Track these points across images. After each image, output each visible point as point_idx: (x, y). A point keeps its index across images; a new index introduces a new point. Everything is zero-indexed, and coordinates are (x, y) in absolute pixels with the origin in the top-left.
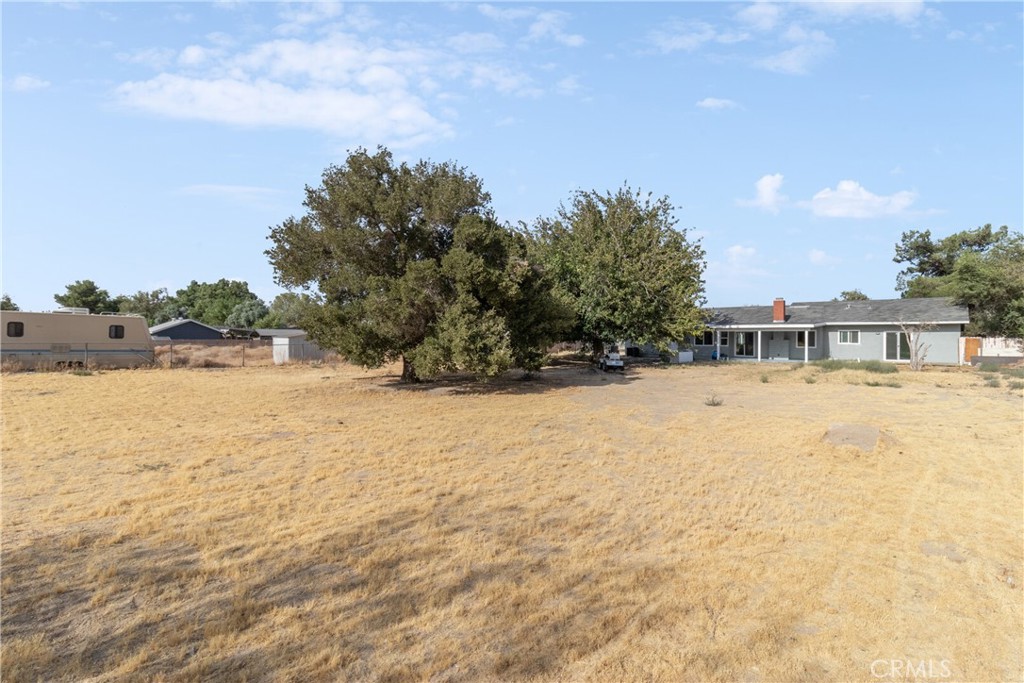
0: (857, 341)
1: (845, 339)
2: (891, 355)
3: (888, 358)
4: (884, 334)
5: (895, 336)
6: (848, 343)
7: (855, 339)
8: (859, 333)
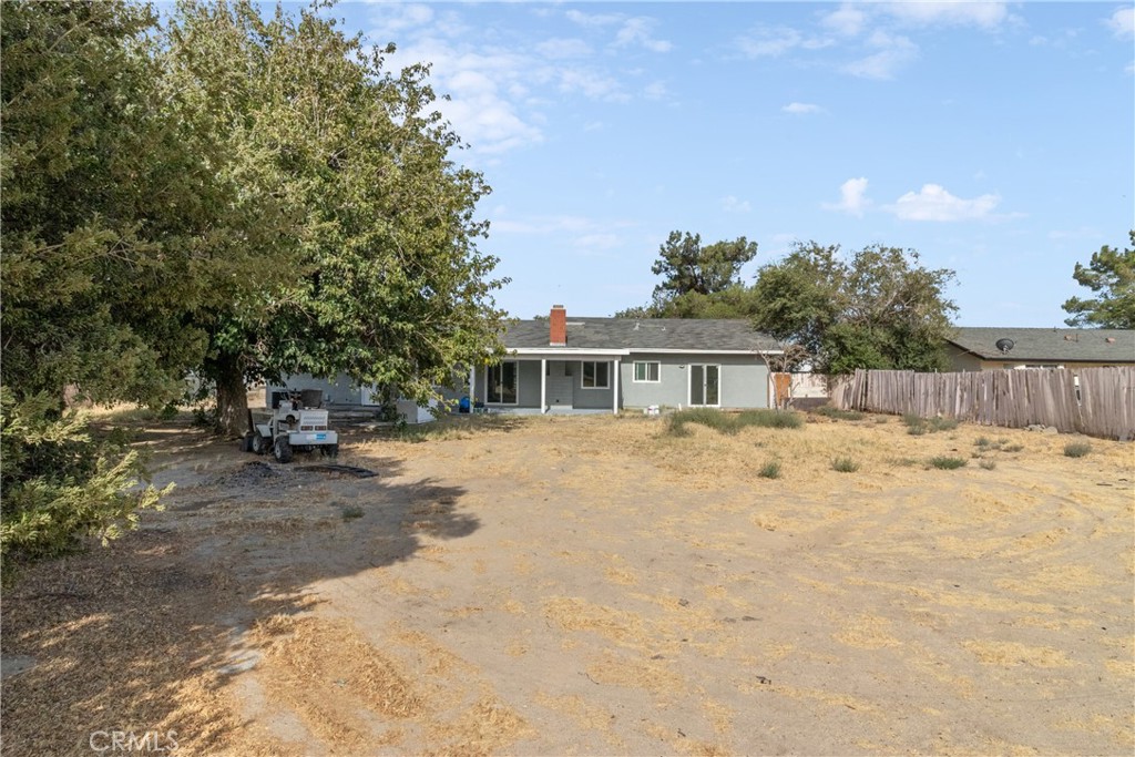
0: (657, 379)
1: (641, 376)
2: (697, 398)
3: (692, 403)
4: (689, 367)
5: (700, 368)
6: (646, 381)
7: (654, 376)
8: (660, 366)
